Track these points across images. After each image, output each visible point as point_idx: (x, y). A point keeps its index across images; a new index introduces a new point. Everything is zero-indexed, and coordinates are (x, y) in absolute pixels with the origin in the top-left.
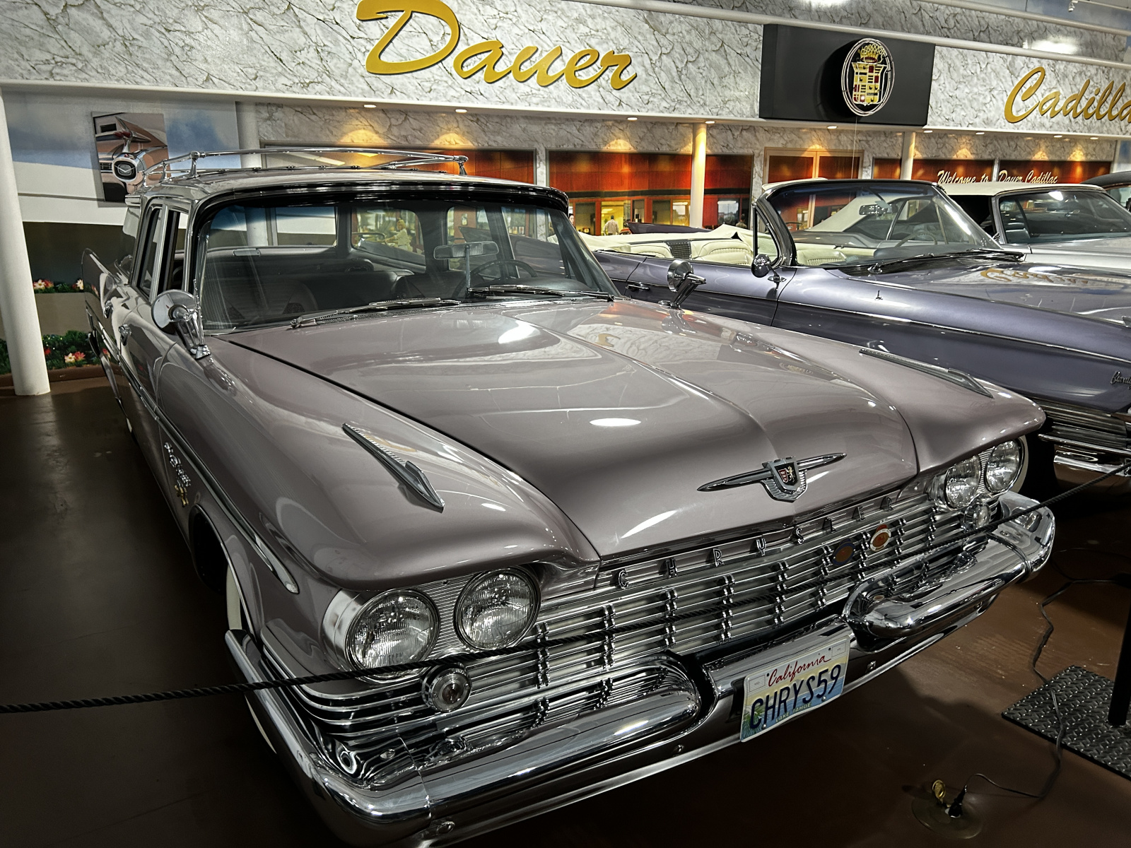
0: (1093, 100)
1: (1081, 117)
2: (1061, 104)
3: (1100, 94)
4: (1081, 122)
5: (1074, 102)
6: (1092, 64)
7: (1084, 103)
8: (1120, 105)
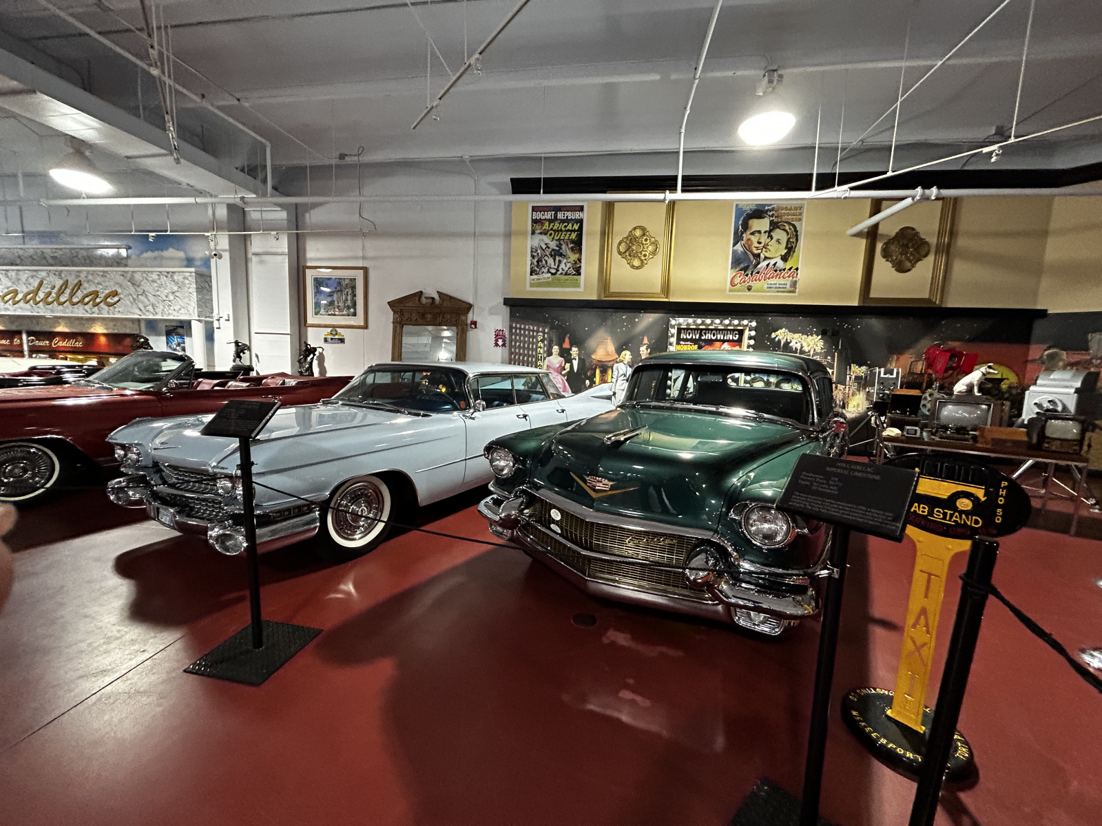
0: (50, 293)
1: (41, 304)
2: (20, 296)
3: (56, 289)
4: (42, 307)
5: (32, 295)
6: (42, 271)
7: (41, 295)
8: (80, 294)
